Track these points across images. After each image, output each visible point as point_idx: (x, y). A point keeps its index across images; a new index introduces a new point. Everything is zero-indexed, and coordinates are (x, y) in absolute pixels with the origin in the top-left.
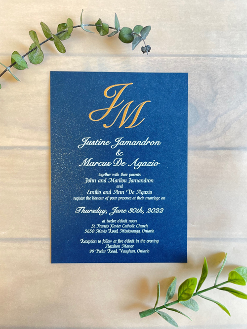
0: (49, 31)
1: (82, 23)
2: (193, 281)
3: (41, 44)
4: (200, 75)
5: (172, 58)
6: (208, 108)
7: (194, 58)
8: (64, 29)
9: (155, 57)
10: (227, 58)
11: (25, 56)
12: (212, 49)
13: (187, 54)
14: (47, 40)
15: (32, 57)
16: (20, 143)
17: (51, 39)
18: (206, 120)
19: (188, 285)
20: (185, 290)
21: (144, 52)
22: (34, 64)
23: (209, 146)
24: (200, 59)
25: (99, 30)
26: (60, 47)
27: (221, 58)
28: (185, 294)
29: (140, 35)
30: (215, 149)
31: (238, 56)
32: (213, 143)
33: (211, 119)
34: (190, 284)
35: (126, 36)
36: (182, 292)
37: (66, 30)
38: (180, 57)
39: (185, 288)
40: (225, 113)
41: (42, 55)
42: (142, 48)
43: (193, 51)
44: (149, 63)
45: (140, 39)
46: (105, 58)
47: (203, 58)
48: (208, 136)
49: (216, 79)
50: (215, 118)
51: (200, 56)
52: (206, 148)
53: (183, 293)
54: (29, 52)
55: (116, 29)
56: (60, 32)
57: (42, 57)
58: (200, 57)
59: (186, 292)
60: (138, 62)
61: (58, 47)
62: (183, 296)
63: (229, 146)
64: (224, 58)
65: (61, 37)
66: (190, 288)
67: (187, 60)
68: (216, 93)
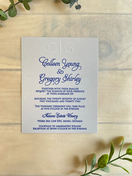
2: (106, 156)
3: (15, 5)
4: (112, 25)
5: (96, 15)
6: (117, 45)
7: (109, 15)
9: (86, 15)
10: (128, 16)
11: (6, 11)
12: (120, 10)
13: (104, 13)
14: (19, 2)
15: (10, 12)
16: (6, 67)
17: (21, 2)
18: (116, 53)
20: (102, 162)
21: (77, 9)
22: (11, 17)
23: (118, 68)
24: (112, 16)
27: (125, 15)
28: (102, 164)
30: (122, 70)
32: (120, 66)
33: (119, 52)
34: (104, 158)
36: (100, 163)
38: (101, 15)
39: (102, 161)
40: (128, 48)
43: (108, 11)
44: (82, 19)
45: (75, 1)
46: (56, 15)
47: (114, 15)
48: (118, 62)
49: (122, 28)
50: (121, 51)
51: (112, 14)
52: (116, 69)
54: (8, 9)
57: (16, 12)
58: (112, 15)
59: (102, 163)
60: (76, 18)
61: (26, 6)
62: (101, 165)
63: (130, 68)
65: (28, 1)
66: (104, 160)
67: (105, 16)
68: (122, 36)
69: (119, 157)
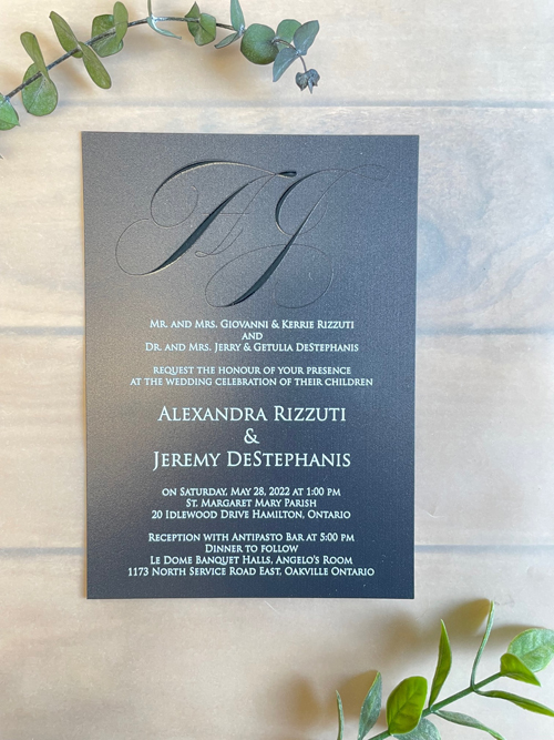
0: (71, 33)
1: (150, 13)
2: (419, 682)
3: (50, 67)
4: (449, 151)
5: (382, 109)
6: (469, 232)
7: (436, 109)
8: (108, 28)
9: (340, 108)
10: (516, 110)
11: (11, 95)
13: (418, 99)
14: (66, 57)
15: (31, 97)
17: (75, 53)
18: (465, 262)
19: (408, 694)
20: (402, 708)
21: (302, 87)
22: (35, 114)
24: (450, 112)
25: (192, 31)
26: (98, 73)
27: (502, 110)
28: (403, 716)
29: (292, 43)
30: (487, 332)
31: (541, 105)
32: (480, 318)
33: (475, 259)
34: (412, 693)
35: (259, 48)
36: (395, 711)
37: (111, 30)
38: (402, 108)
39: (403, 702)
40: (511, 244)
41: (53, 91)
42: (299, 75)
43: (432, 93)
44: (325, 123)
45: (294, 54)
47: (457, 108)
48: (470, 299)
49: (488, 160)
50: (485, 255)
51: (450, 104)
52: (462, 330)
53: (398, 713)
54: (23, 86)
55: (233, 28)
56: (97, 36)
57: (53, 98)
58: (449, 108)
59: (404, 712)
61: (94, 72)
62: (398, 721)
63: (521, 325)
64: (509, 110)
65: (101, 49)
66: (412, 701)
67: (418, 114)
68: (489, 196)
69: (473, 688)
